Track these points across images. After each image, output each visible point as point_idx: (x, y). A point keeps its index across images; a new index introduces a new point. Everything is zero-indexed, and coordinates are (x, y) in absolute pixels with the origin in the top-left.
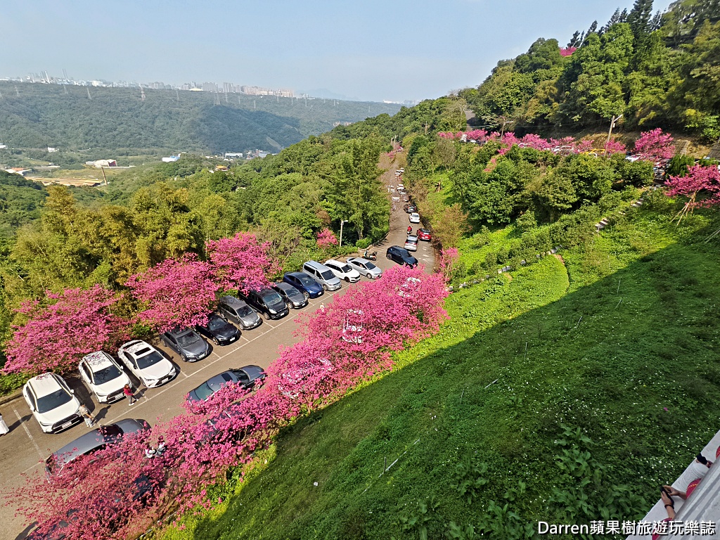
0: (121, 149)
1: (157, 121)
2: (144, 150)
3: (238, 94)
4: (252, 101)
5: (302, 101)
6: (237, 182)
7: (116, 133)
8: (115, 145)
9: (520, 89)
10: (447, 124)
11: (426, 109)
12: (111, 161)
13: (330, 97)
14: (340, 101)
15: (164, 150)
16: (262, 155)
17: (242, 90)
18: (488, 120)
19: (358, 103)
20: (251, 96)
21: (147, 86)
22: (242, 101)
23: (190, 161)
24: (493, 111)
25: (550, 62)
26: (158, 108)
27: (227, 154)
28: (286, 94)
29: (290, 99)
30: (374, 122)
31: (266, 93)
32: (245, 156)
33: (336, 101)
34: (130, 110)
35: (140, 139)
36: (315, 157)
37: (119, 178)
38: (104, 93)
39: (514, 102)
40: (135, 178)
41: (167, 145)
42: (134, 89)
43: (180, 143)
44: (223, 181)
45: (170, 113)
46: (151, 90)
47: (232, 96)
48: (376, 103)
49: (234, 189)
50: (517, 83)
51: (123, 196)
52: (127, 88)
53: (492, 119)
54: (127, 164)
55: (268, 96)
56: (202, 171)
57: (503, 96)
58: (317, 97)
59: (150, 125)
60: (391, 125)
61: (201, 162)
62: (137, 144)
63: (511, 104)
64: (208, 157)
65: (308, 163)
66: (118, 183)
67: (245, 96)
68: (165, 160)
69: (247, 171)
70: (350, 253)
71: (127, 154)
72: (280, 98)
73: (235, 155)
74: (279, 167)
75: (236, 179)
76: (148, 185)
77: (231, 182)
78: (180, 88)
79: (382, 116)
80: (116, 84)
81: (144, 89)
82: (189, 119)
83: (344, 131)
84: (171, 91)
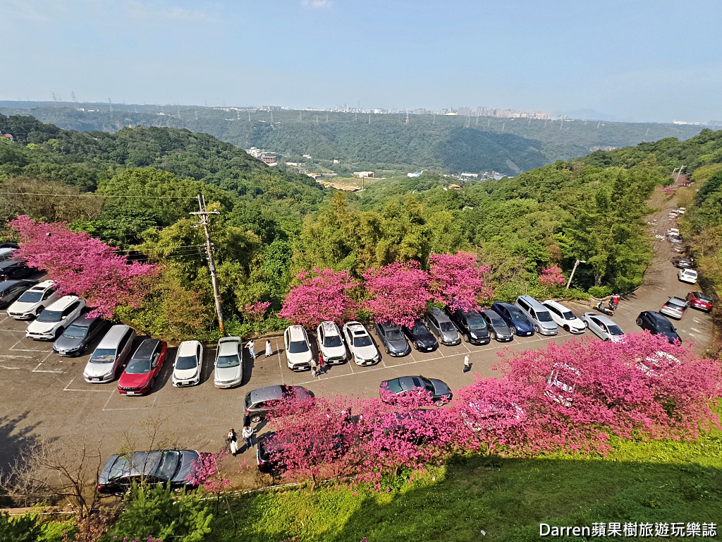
0: (380, 164)
1: (412, 141)
2: (395, 165)
3: (489, 117)
4: (501, 123)
5: (557, 123)
6: (466, 201)
7: (380, 150)
8: (376, 160)
12: (370, 173)
13: (593, 119)
14: (606, 123)
15: (412, 166)
16: (498, 177)
17: (495, 113)
19: (633, 125)
20: (502, 119)
21: (412, 112)
22: (491, 123)
23: (429, 178)
26: (416, 131)
27: (463, 174)
28: (540, 116)
29: (543, 121)
30: (653, 148)
31: (518, 116)
32: (480, 177)
33: (602, 122)
34: (394, 132)
35: (396, 156)
36: (558, 183)
37: (372, 187)
38: (380, 118)
40: (383, 189)
41: (414, 163)
42: (402, 115)
43: (425, 162)
44: (453, 199)
45: (424, 135)
46: (414, 116)
47: (483, 119)
48: (661, 124)
49: (461, 208)
51: (371, 202)
52: (397, 114)
54: (380, 176)
55: (521, 119)
56: (438, 187)
58: (577, 118)
59: (406, 145)
60: (679, 153)
61: (438, 180)
62: (392, 161)
64: (445, 176)
65: (547, 189)
66: (370, 191)
67: (497, 119)
68: (410, 175)
69: (478, 192)
70: (579, 299)
71: (383, 168)
72: (533, 120)
73: (470, 175)
74: (513, 190)
75: (466, 198)
76: (391, 195)
77: (461, 200)
78: (438, 113)
79: (666, 140)
80: (390, 111)
81: (410, 114)
82: (438, 141)
83: (604, 157)
84: (429, 116)
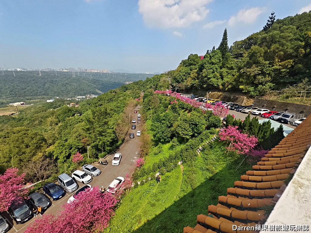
0: (28, 97)
1: (46, 84)
2: (39, 97)
3: (84, 72)
4: (90, 75)
5: (112, 74)
6: (75, 112)
7: (26, 90)
8: (25, 96)
9: (186, 73)
10: (161, 86)
11: (155, 79)
12: (22, 103)
13: (124, 72)
15: (49, 97)
17: (86, 70)
18: (175, 85)
20: (90, 73)
21: (43, 70)
22: (86, 75)
23: (59, 101)
24: (176, 82)
25: (196, 63)
26: (47, 79)
27: (78, 97)
28: (105, 72)
29: (106, 73)
31: (96, 71)
32: (86, 98)
34: (33, 80)
35: (37, 92)
37: (25, 110)
38: (22, 73)
39: (184, 78)
40: (32, 110)
41: (50, 94)
42: (37, 72)
43: (56, 93)
45: (52, 81)
46: (45, 72)
47: (81, 73)
50: (184, 71)
52: (33, 71)
53: (176, 85)
54: (30, 103)
55: (97, 73)
56: (64, 105)
57: (179, 76)
58: (118, 72)
59: (43, 86)
60: (143, 85)
61: (64, 102)
62: (36, 95)
63: (183, 79)
64: (68, 99)
66: (23, 113)
67: (87, 73)
68: (48, 101)
69: (84, 105)
71: (31, 99)
72: (102, 73)
73: (81, 97)
75: (75, 110)
76: (37, 113)
78: (58, 71)
80: (28, 70)
81: (41, 72)
82: (61, 83)
84: (53, 72)
